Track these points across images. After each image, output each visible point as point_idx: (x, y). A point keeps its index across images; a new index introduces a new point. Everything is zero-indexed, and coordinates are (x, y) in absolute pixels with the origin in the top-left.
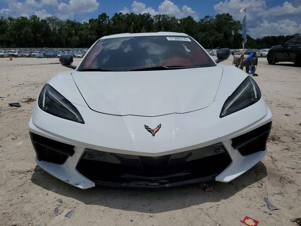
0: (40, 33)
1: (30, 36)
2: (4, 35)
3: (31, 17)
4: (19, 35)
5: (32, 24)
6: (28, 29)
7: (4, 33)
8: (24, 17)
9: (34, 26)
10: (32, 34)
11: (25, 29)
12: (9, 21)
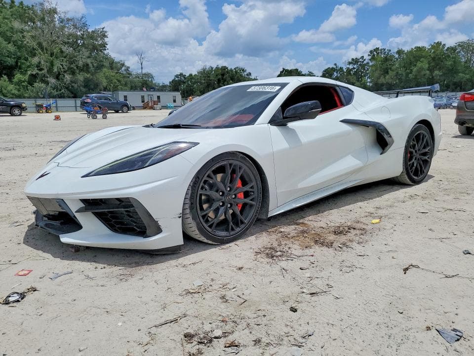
0: (440, 69)
1: (424, 75)
2: (387, 77)
3: (432, 46)
4: (407, 74)
5: (430, 56)
6: (424, 64)
7: (387, 73)
8: (420, 47)
9: (434, 59)
10: (428, 72)
11: (419, 64)
12: (397, 56)
